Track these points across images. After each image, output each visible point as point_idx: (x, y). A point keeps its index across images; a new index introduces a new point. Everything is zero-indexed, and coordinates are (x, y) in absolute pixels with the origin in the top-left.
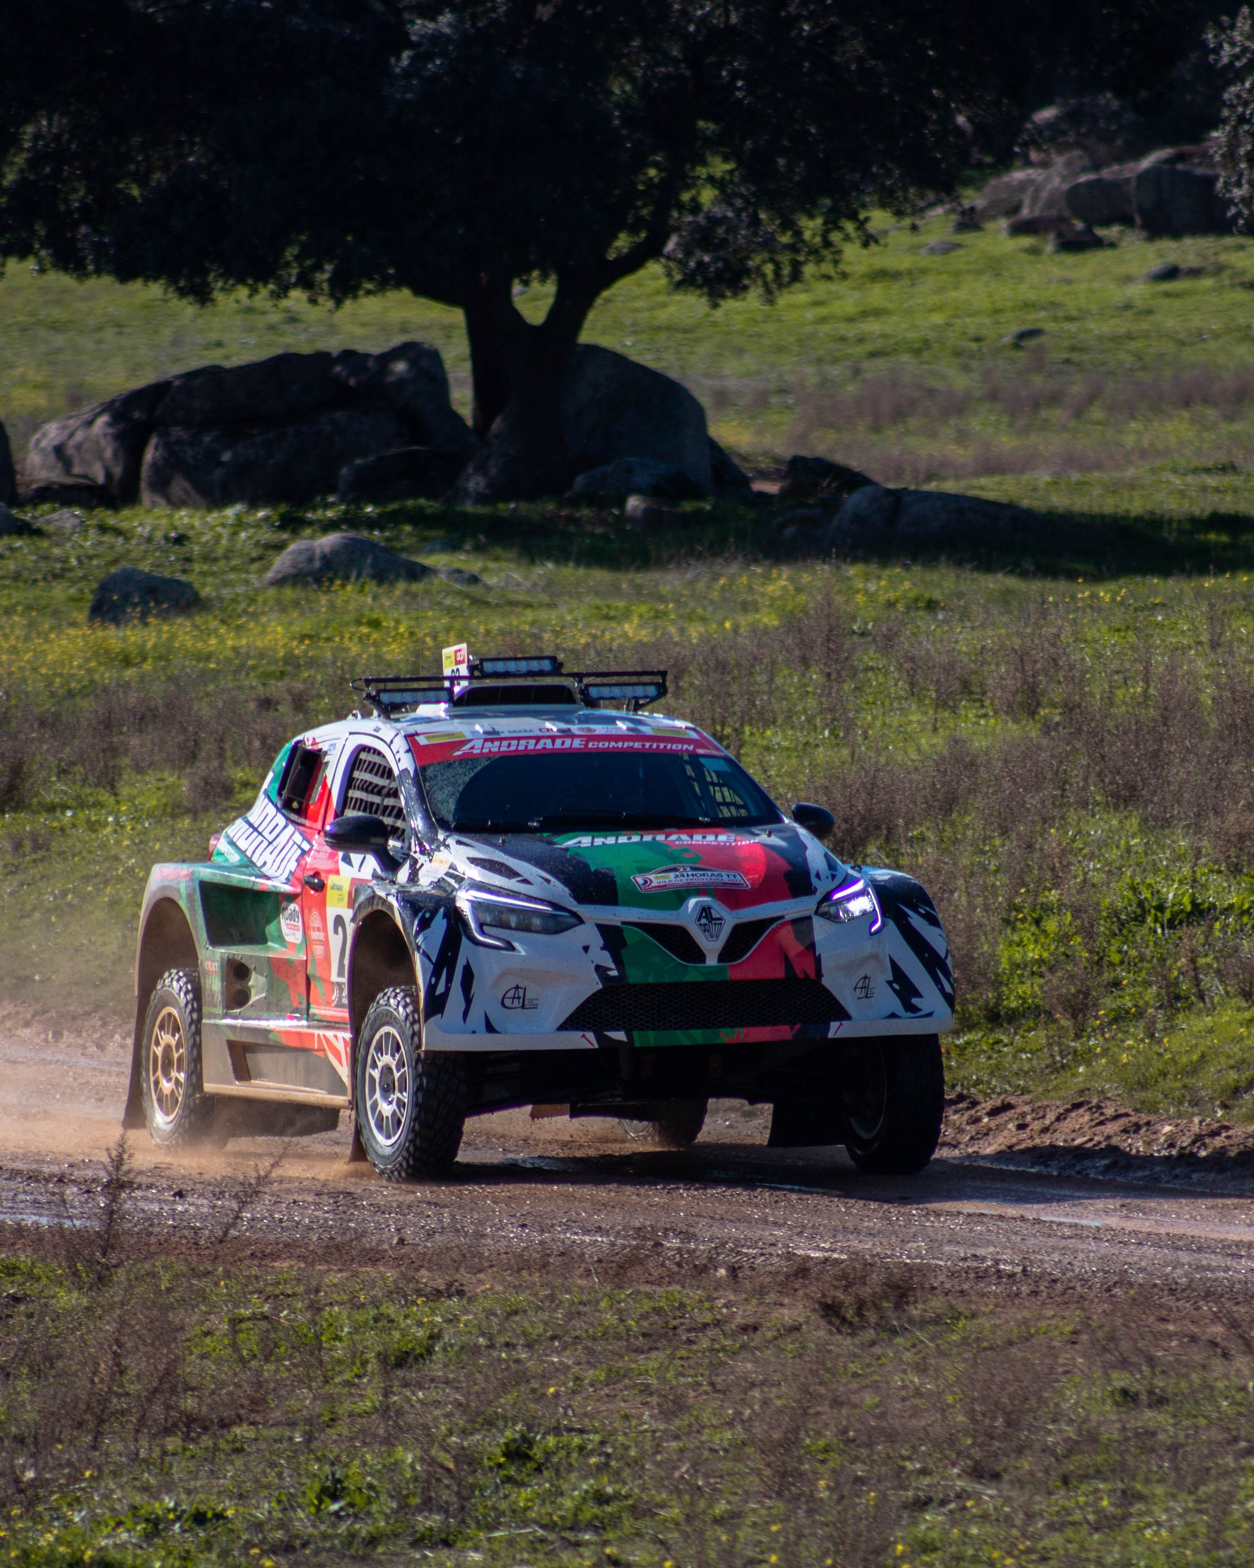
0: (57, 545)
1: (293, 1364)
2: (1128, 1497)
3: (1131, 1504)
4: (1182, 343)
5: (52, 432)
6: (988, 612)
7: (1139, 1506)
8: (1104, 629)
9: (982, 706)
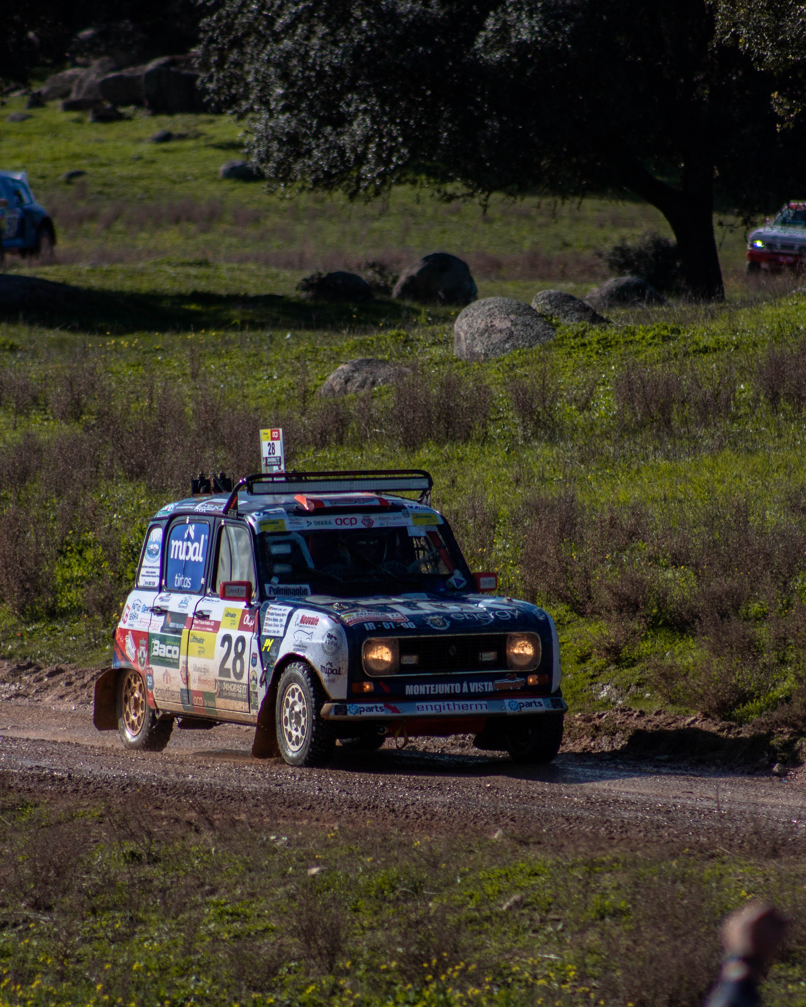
2: (134, 921)
3: (135, 926)
4: (174, 182)
6: (49, 353)
7: (141, 927)
8: (124, 365)
9: (46, 414)
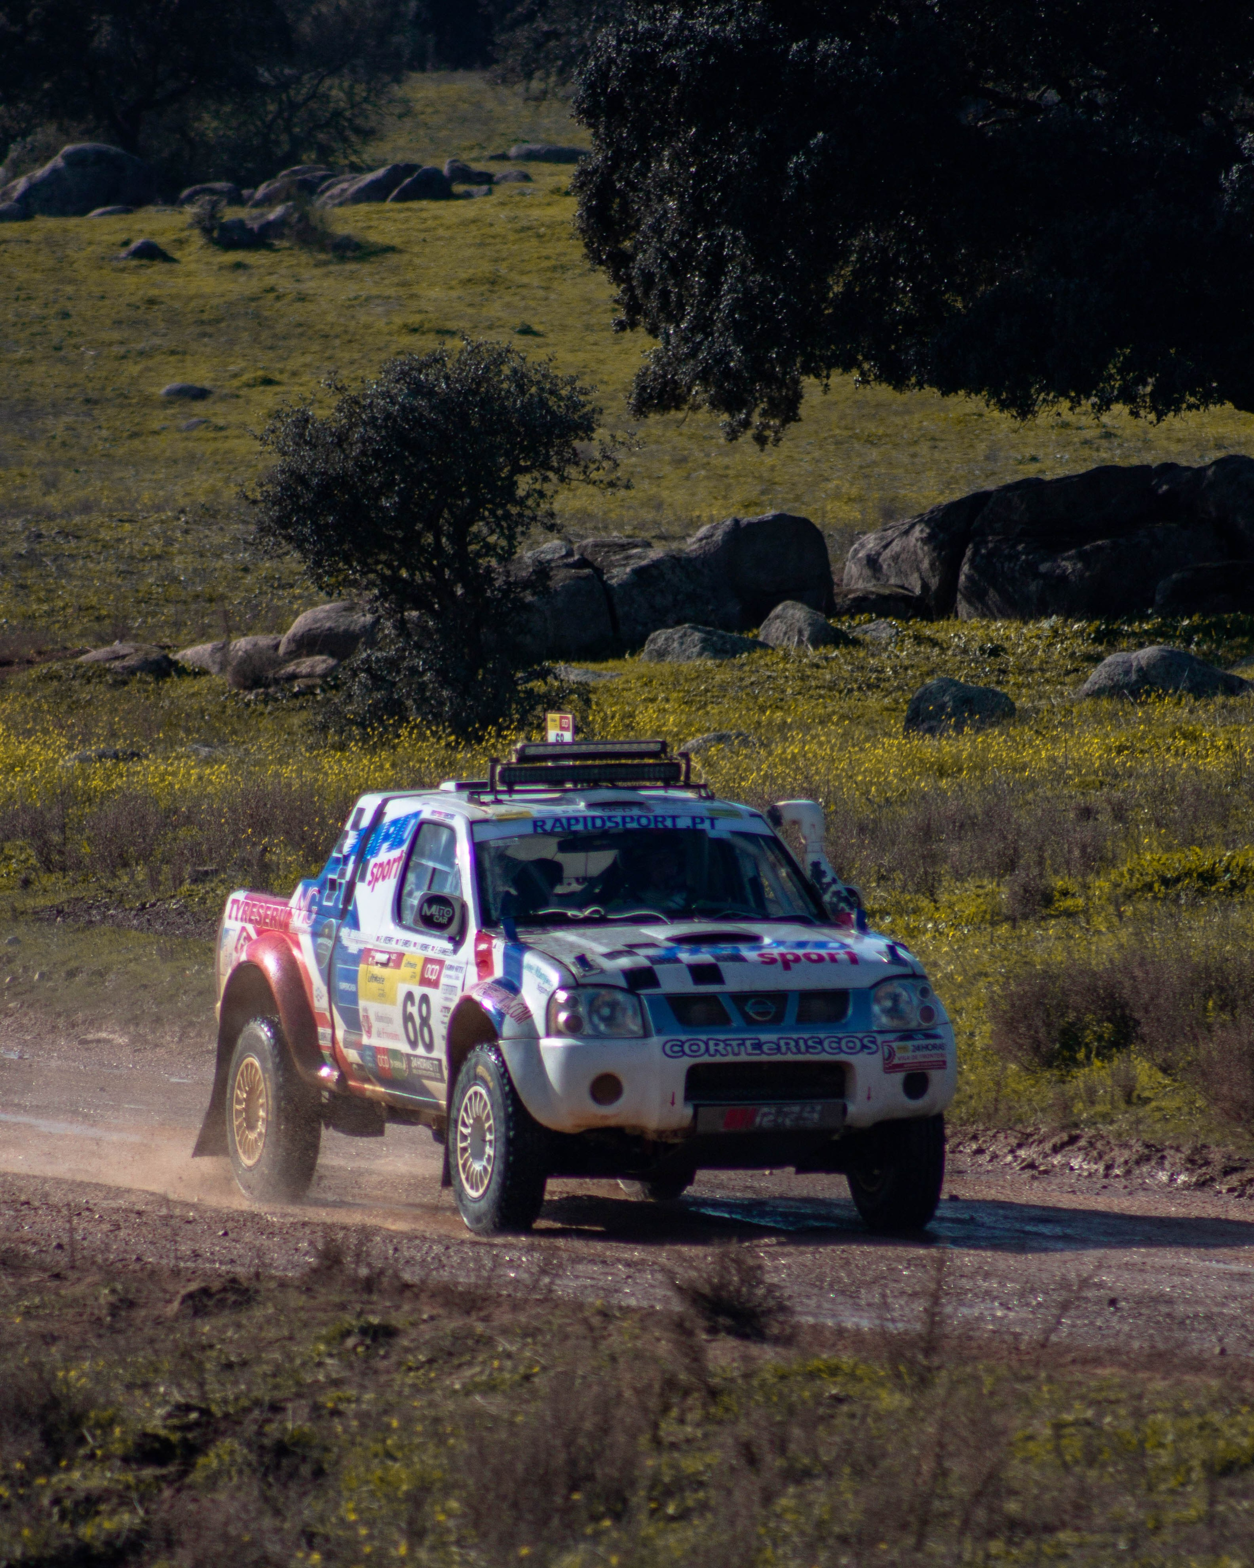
0: (873, 656)
1: (1118, 1471)
5: (870, 542)
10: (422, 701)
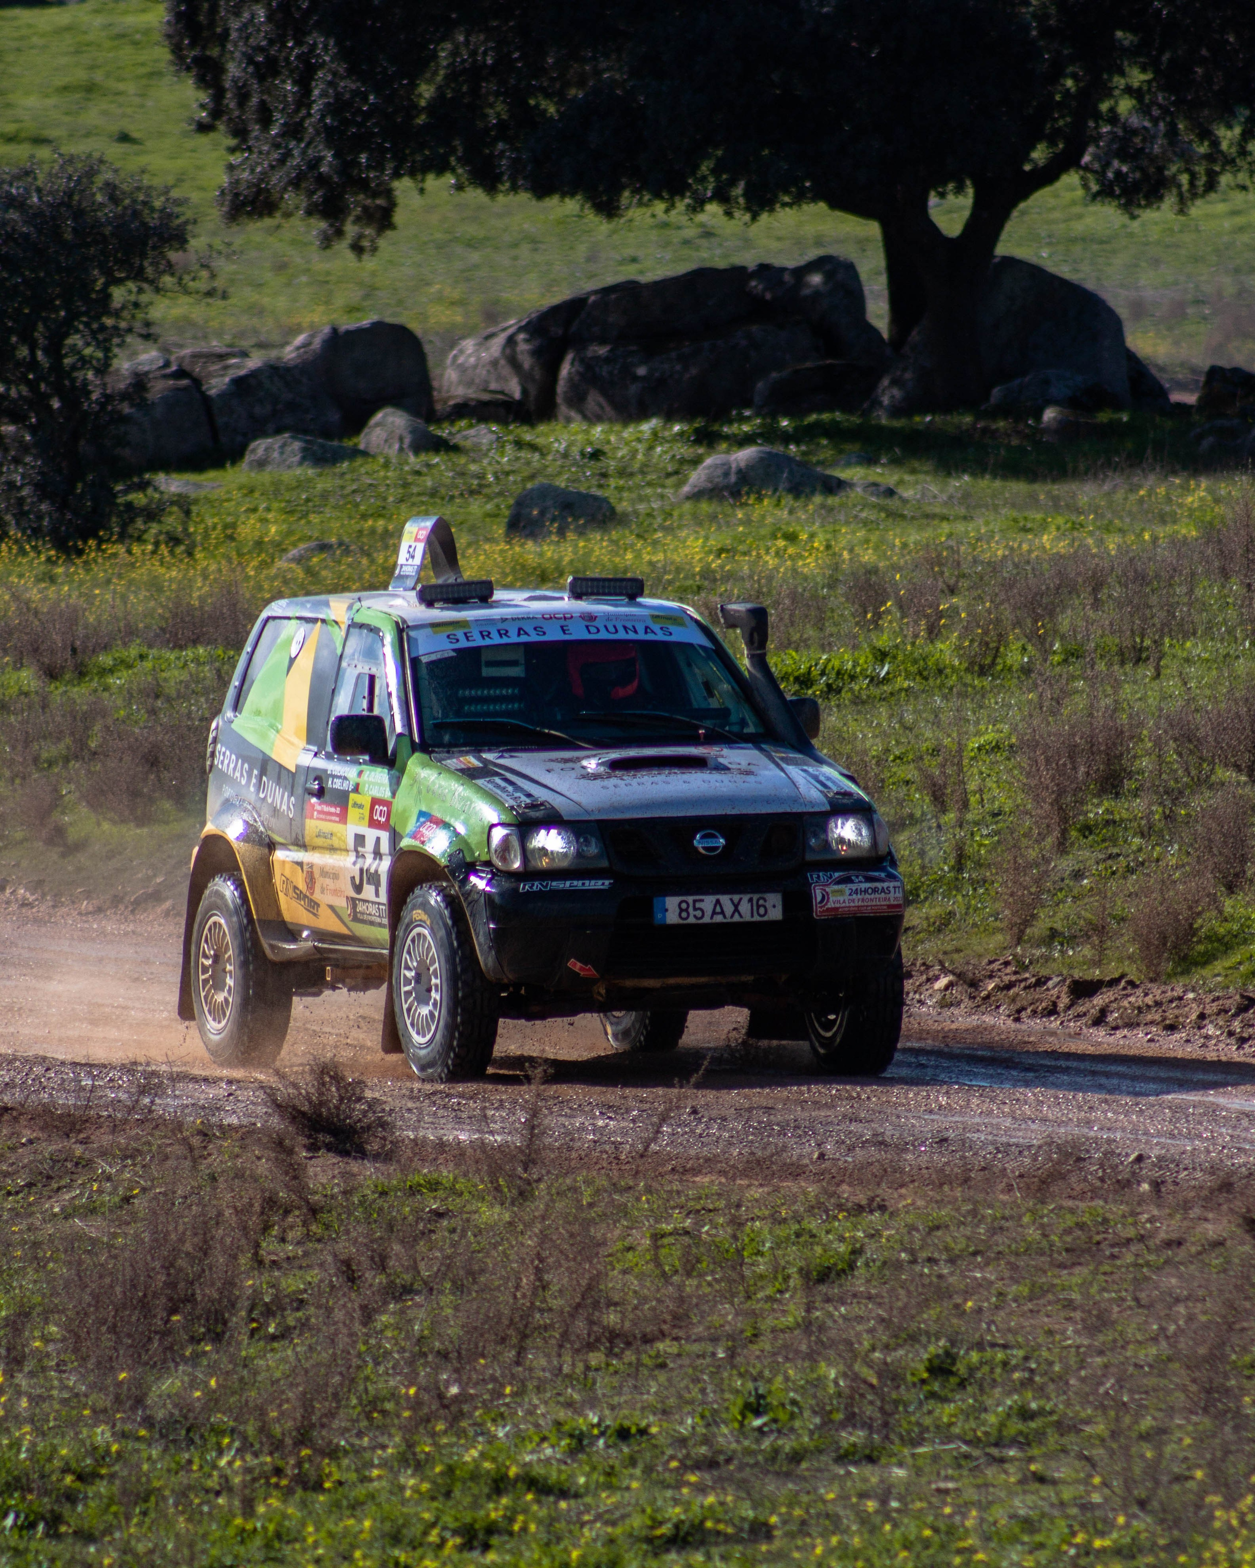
0: (474, 461)
1: (715, 1280)
10: (21, 515)
